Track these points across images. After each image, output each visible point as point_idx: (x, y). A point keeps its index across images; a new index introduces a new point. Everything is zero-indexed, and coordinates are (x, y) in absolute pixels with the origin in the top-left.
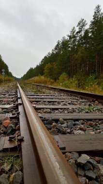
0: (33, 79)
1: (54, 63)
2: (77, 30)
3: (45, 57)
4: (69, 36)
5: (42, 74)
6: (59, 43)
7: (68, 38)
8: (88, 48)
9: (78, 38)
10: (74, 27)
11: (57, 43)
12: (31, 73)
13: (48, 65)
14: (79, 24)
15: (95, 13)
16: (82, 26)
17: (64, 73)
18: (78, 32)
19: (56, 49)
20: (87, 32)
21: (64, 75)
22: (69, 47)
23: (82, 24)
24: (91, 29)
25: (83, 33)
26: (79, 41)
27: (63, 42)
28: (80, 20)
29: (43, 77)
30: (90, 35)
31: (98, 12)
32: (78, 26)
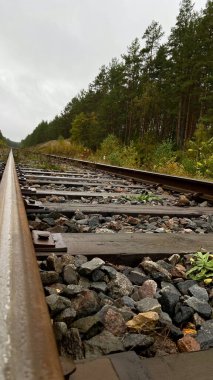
0: (46, 144)
1: (93, 113)
2: (143, 45)
3: (75, 100)
4: (125, 57)
5: (67, 136)
6: (103, 71)
7: (124, 61)
8: (164, 86)
9: (144, 63)
10: (137, 40)
11: (100, 71)
12: (43, 133)
13: (80, 118)
14: (147, 33)
15: (182, 11)
16: (153, 38)
17: (112, 136)
18: (144, 51)
19: (97, 83)
20: (162, 51)
21: (110, 140)
22: (125, 81)
23: (153, 33)
24: (171, 45)
25: (154, 53)
26: (145, 70)
27: (112, 70)
28: (150, 24)
29: (67, 143)
30: (168, 58)
31: (188, 10)
32: (144, 37)
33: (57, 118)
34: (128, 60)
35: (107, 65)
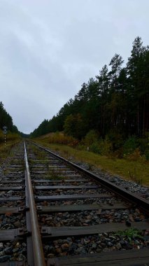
0: (47, 136)
1: (78, 114)
2: (110, 69)
3: (66, 106)
4: (98, 78)
5: (61, 129)
6: (84, 86)
7: (98, 80)
8: (126, 95)
9: (111, 81)
10: (106, 66)
11: (82, 87)
12: (45, 128)
13: (70, 118)
14: (112, 61)
15: (134, 47)
16: (117, 65)
17: (92, 131)
18: (110, 73)
19: (80, 94)
20: (123, 72)
22: (99, 93)
23: (116, 61)
24: (129, 68)
25: (118, 74)
26: (112, 85)
27: (90, 86)
29: (61, 134)
30: (128, 76)
31: (138, 46)
32: (110, 64)
33: (54, 117)
34: (100, 79)
35: (87, 83)
